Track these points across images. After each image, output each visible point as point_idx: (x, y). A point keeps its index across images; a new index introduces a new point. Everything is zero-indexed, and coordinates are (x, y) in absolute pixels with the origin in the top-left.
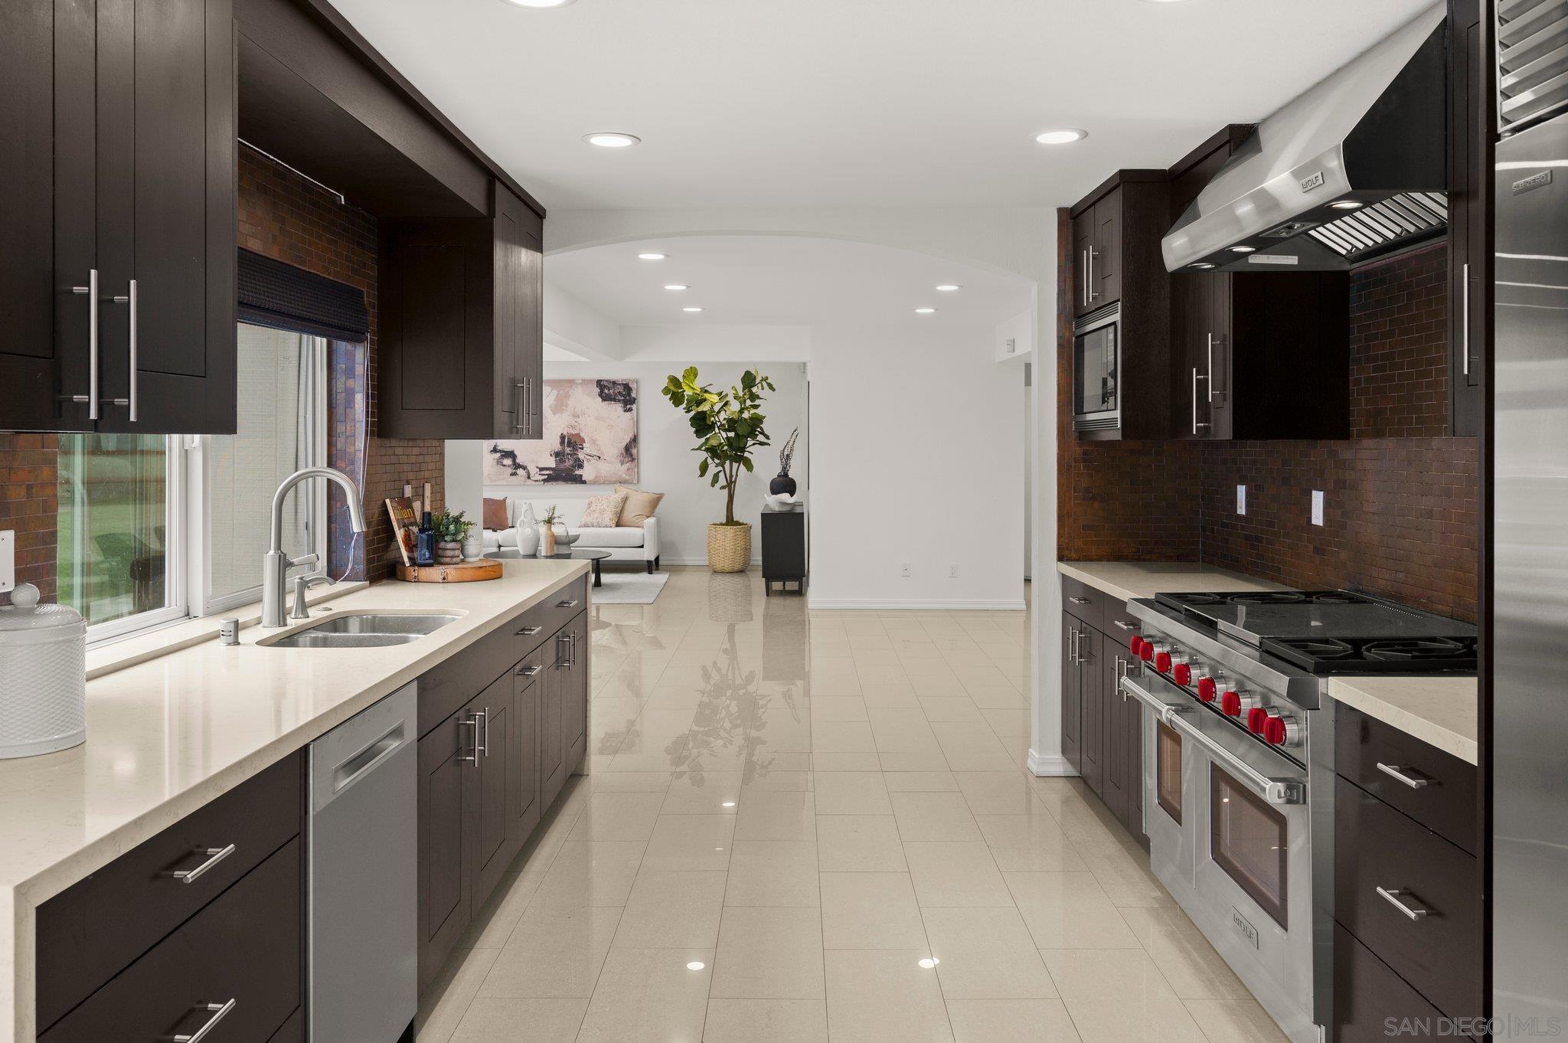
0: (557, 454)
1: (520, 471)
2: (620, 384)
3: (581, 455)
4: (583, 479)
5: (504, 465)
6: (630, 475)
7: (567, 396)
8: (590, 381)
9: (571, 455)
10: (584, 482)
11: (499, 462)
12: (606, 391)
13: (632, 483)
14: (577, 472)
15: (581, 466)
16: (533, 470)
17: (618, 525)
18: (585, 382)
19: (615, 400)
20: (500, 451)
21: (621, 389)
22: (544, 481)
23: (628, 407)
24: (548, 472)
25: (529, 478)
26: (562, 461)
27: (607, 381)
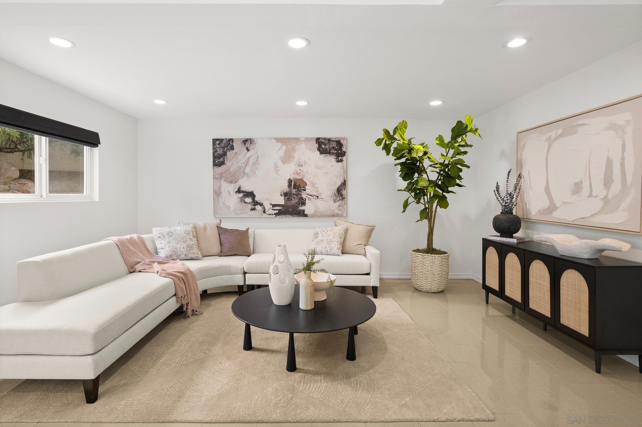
0: (286, 194)
1: (258, 207)
2: (334, 141)
3: (304, 195)
4: (305, 213)
5: (246, 203)
6: (340, 210)
7: (294, 150)
8: (311, 139)
9: (296, 195)
10: (306, 216)
11: (242, 200)
12: (323, 146)
13: (342, 216)
14: (301, 208)
15: (304, 203)
16: (268, 206)
17: (343, 253)
18: (307, 139)
19: (329, 153)
20: (243, 192)
21: (334, 145)
22: (276, 214)
23: (340, 158)
24: (279, 208)
25: (264, 212)
26: (289, 200)
27: (324, 138)
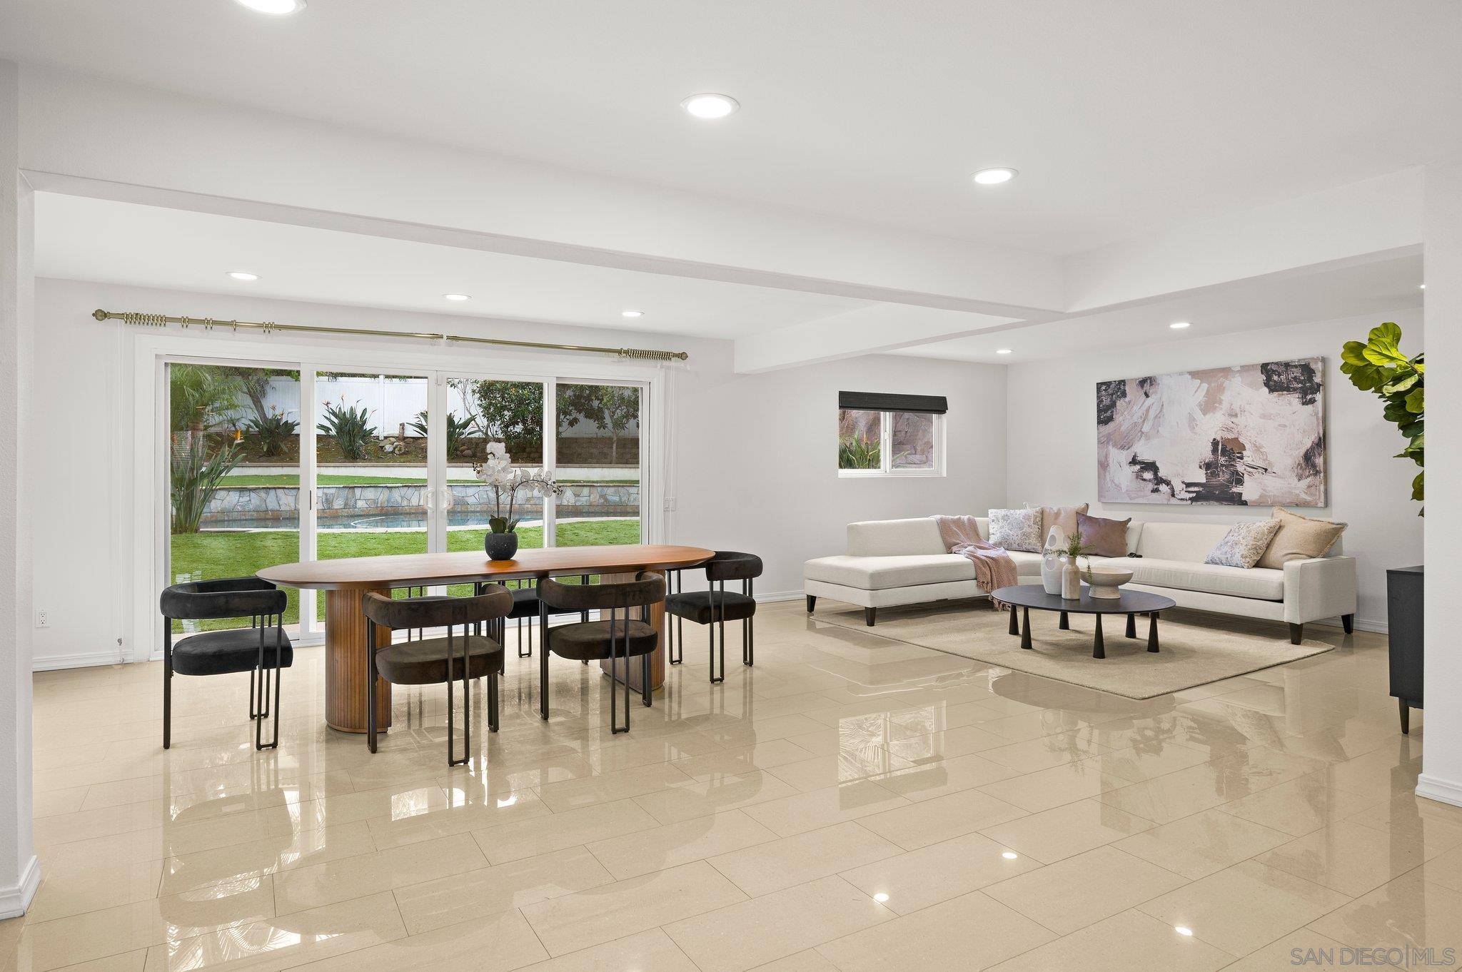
0: (1208, 466)
1: (1163, 488)
2: (1296, 366)
3: (1240, 467)
4: (1243, 498)
5: (1145, 480)
6: (1312, 495)
7: (1221, 389)
8: (1252, 367)
9: (1226, 467)
10: (1245, 503)
11: (1139, 476)
12: (1275, 378)
13: (1315, 506)
14: (1235, 490)
15: (1240, 481)
16: (1178, 486)
17: (1258, 565)
18: (1245, 369)
19: (1288, 389)
20: (1140, 463)
21: (1297, 373)
22: (1192, 499)
23: (1309, 397)
24: (1196, 489)
25: (1173, 495)
26: (1214, 475)
27: (1277, 364)
